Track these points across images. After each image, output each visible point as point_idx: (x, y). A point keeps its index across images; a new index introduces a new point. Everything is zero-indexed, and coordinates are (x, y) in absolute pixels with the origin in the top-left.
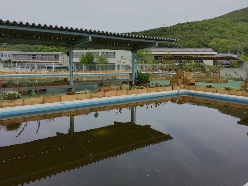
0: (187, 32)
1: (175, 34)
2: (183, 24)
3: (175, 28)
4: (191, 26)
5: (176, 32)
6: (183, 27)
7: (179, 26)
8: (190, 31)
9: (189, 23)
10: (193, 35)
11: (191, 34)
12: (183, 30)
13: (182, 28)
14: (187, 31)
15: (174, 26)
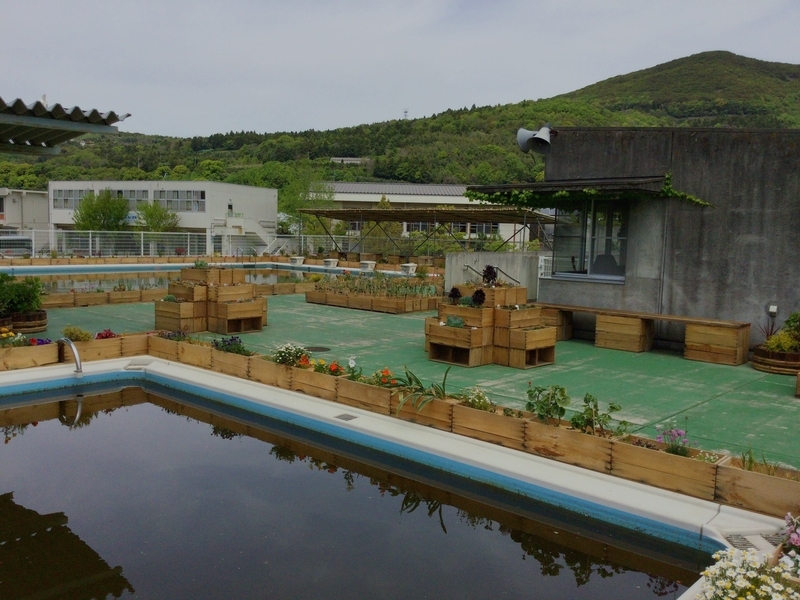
0: (473, 138)
1: (437, 142)
2: (460, 112)
3: (438, 125)
4: (485, 118)
5: (441, 135)
6: (463, 120)
7: (450, 118)
8: (483, 134)
9: (480, 110)
10: (490, 146)
11: (483, 143)
12: (463, 130)
13: (458, 125)
14: (474, 134)
15: (434, 117)
